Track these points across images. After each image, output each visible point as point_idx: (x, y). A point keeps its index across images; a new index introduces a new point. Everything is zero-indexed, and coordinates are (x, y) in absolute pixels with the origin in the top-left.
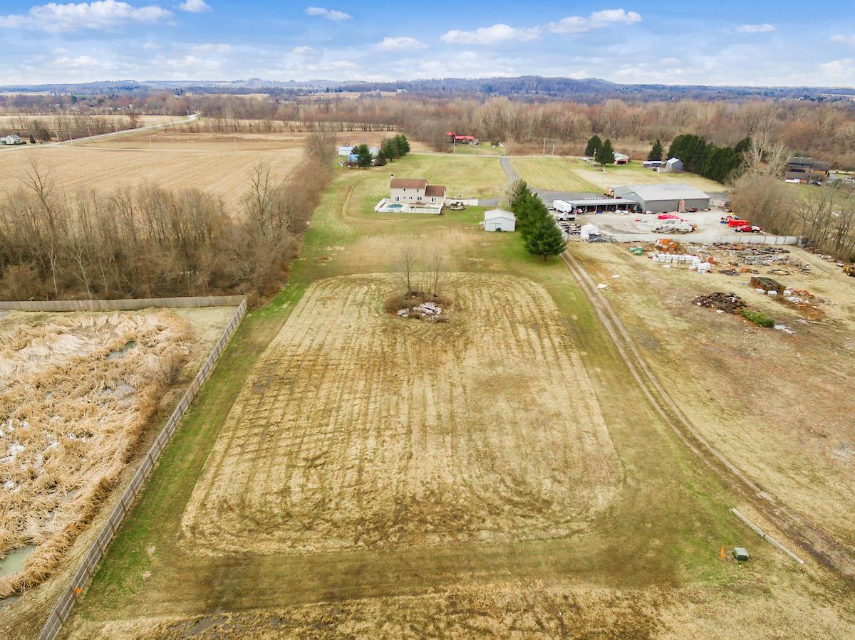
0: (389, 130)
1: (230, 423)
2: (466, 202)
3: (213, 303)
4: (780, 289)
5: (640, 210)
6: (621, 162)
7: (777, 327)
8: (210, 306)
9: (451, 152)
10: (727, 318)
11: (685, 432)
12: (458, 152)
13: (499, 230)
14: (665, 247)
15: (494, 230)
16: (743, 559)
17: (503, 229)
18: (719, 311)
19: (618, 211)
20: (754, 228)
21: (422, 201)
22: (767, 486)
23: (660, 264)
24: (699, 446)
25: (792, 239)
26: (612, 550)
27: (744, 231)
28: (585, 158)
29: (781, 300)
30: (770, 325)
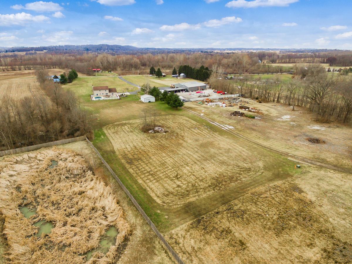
0: (54, 68)
1: (135, 175)
2: (126, 94)
3: (70, 141)
4: (248, 108)
5: (187, 91)
6: (164, 76)
7: (256, 118)
8: (69, 143)
9: (95, 76)
10: (242, 118)
11: (262, 146)
12: (98, 75)
13: (150, 102)
14: (208, 101)
15: (148, 102)
16: (299, 167)
17: (151, 101)
18: (239, 116)
19: (181, 92)
20: (226, 93)
21: (108, 95)
22: (289, 153)
23: (211, 106)
24: (268, 148)
25: (238, 95)
26: (273, 174)
27: (223, 94)
28: (150, 75)
29: (250, 111)
30: (254, 118)
